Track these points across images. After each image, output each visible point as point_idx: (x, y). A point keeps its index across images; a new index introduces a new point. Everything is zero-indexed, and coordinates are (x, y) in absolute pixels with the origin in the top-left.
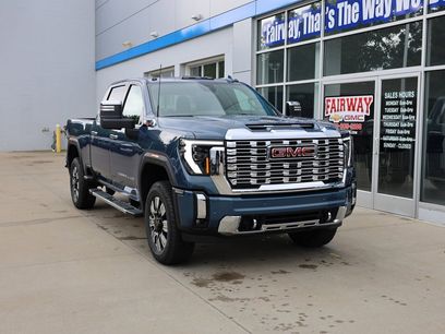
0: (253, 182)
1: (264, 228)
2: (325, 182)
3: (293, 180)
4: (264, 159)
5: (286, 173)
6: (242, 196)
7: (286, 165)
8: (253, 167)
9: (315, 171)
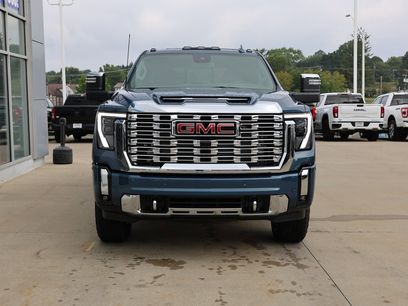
0: (156, 159)
1: (171, 211)
2: (251, 165)
3: (206, 160)
4: (169, 135)
5: (196, 151)
6: (142, 174)
7: (196, 143)
8: (156, 143)
9: (237, 151)
